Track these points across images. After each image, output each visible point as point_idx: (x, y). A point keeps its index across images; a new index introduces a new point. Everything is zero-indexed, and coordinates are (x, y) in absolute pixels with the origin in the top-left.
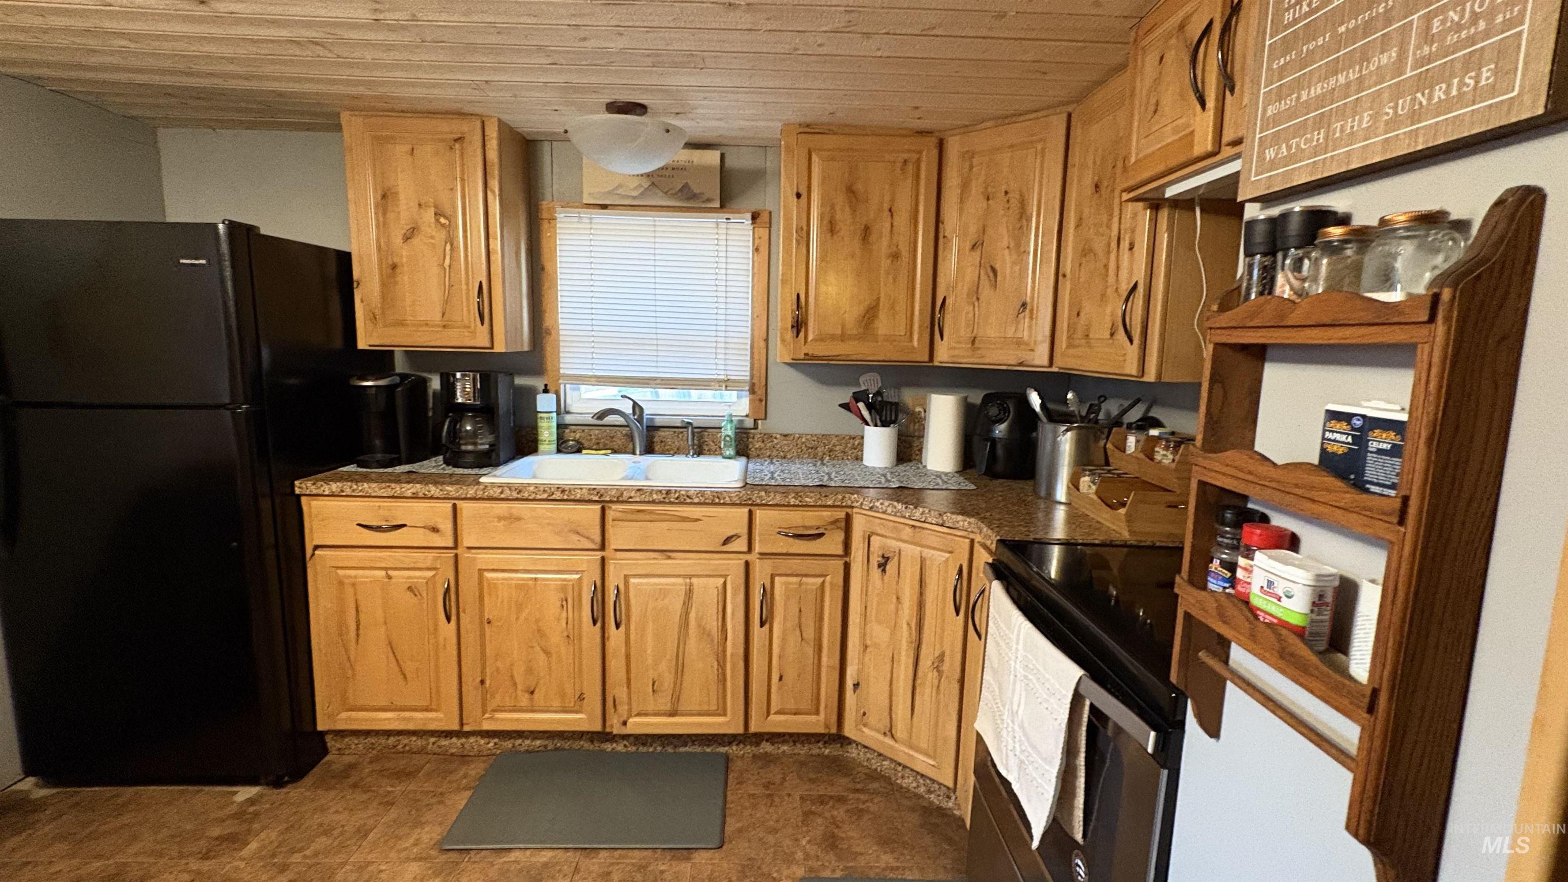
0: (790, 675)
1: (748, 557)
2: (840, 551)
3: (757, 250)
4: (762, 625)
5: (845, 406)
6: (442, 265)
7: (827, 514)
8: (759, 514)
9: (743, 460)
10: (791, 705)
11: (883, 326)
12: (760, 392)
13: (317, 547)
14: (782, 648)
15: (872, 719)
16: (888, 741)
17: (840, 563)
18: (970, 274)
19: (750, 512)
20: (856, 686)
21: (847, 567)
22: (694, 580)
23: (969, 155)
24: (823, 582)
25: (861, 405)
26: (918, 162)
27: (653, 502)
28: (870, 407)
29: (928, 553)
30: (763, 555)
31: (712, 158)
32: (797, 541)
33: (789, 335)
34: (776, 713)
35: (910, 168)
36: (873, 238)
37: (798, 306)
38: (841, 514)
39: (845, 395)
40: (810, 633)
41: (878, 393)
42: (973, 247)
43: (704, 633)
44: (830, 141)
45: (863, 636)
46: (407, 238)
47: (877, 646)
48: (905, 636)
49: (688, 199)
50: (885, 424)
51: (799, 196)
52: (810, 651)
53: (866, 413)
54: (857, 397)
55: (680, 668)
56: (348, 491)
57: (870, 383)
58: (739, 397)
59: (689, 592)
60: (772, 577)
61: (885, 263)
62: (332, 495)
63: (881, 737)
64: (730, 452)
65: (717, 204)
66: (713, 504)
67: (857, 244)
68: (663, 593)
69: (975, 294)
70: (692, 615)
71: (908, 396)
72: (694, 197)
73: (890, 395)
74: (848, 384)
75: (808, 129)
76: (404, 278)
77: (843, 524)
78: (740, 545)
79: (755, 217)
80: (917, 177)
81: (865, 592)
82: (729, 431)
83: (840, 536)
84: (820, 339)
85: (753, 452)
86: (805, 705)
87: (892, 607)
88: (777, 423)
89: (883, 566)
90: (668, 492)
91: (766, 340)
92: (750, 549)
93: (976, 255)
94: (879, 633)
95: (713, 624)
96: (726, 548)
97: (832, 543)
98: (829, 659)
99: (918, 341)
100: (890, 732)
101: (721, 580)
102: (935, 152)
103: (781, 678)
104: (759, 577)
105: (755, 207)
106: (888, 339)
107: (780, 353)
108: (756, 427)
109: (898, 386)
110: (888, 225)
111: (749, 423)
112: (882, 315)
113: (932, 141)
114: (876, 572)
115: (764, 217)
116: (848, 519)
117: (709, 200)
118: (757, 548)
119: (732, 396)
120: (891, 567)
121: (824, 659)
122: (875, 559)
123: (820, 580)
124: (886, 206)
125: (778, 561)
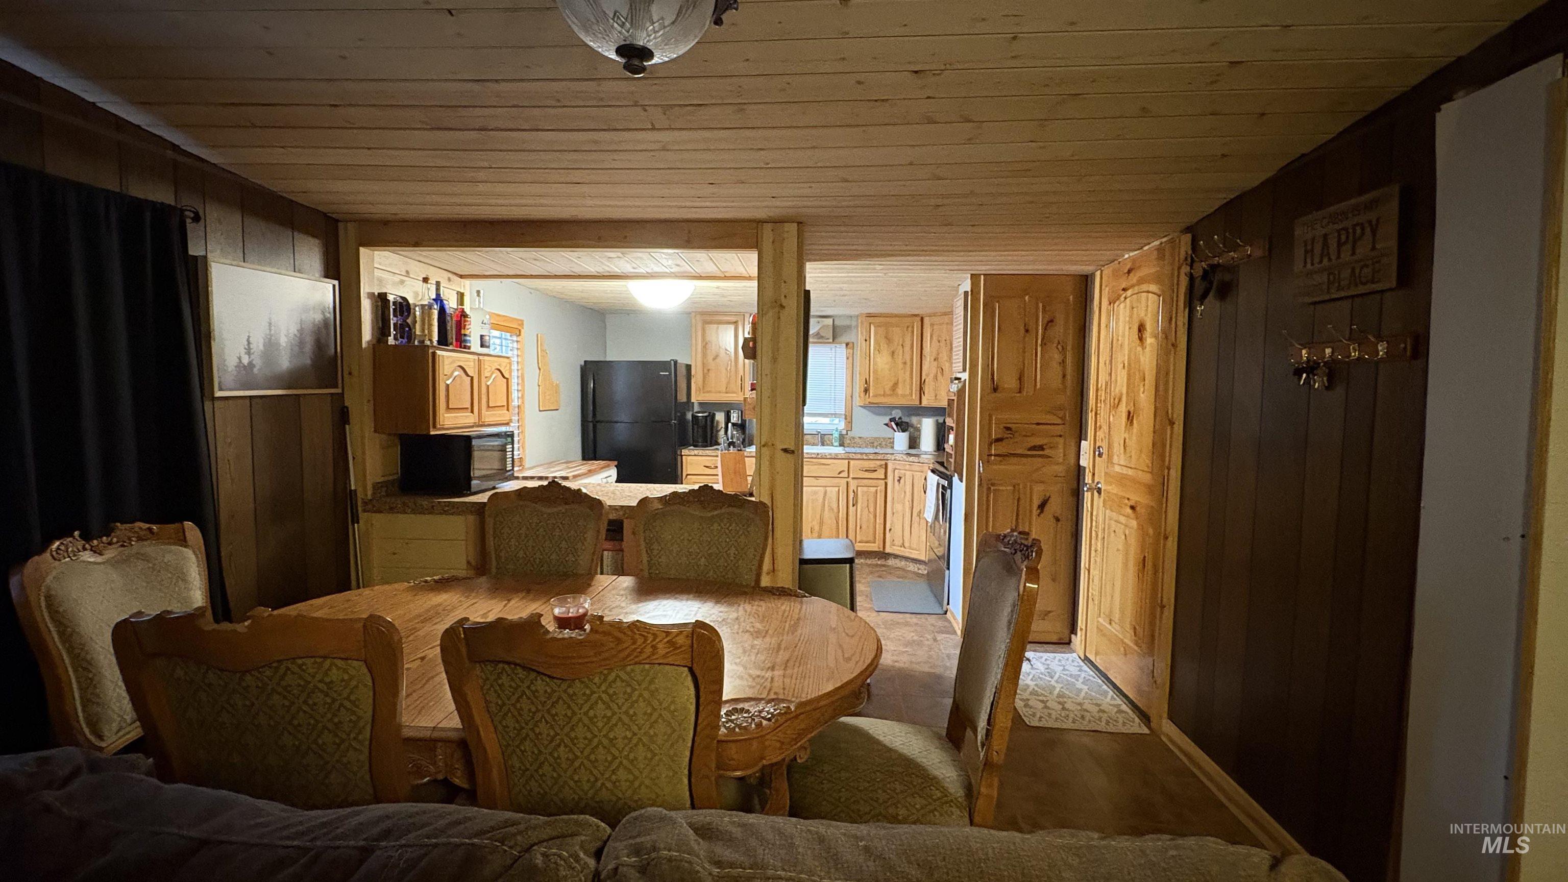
0: (864, 527)
1: (848, 480)
2: (883, 477)
3: (848, 358)
4: (853, 506)
5: (886, 425)
6: (726, 369)
7: (878, 463)
8: (852, 462)
9: (842, 448)
10: (865, 539)
11: (900, 391)
12: (849, 419)
13: (687, 475)
14: (861, 515)
15: (896, 542)
16: (902, 549)
17: (883, 482)
18: (934, 371)
19: (849, 462)
20: (890, 530)
21: (886, 484)
22: (827, 488)
23: (932, 325)
24: (876, 491)
25: (893, 423)
26: (913, 327)
27: (812, 458)
28: (897, 424)
29: (915, 473)
30: (853, 478)
31: (829, 322)
32: (866, 473)
33: (862, 394)
34: (859, 542)
35: (910, 329)
36: (895, 356)
37: (866, 383)
38: (883, 462)
39: (886, 420)
40: (872, 510)
41: (900, 418)
42: (935, 360)
43: (831, 509)
44: (877, 320)
45: (892, 509)
46: (714, 359)
47: (897, 512)
48: (908, 505)
49: (819, 338)
50: (903, 431)
51: (866, 340)
52: (872, 516)
53: (895, 427)
54: (891, 420)
55: (821, 523)
56: (700, 454)
57: (897, 414)
58: (840, 421)
59: (825, 493)
60: (857, 487)
61: (901, 366)
62: (695, 455)
63: (899, 548)
64: (837, 444)
65: (831, 341)
66: (835, 459)
67: (890, 359)
68: (815, 493)
69: (936, 377)
70: (826, 502)
71: (914, 420)
72: (822, 337)
73: (905, 419)
74: (885, 415)
75: (869, 316)
76: (712, 374)
77: (884, 466)
78: (845, 474)
79: (847, 344)
80: (913, 332)
81: (893, 492)
82: (836, 435)
83: (883, 471)
84: (875, 396)
85: (845, 445)
86: (871, 538)
87: (903, 496)
88: (856, 432)
89: (899, 481)
90: (818, 454)
91: (852, 397)
92: (848, 477)
93: (936, 363)
94: (898, 507)
95: (835, 506)
96: (840, 475)
97: (880, 474)
98: (880, 520)
99: (915, 396)
100: (903, 545)
101: (837, 489)
102: (920, 323)
103: (861, 528)
104: (852, 487)
105: (848, 340)
106: (903, 396)
107: (858, 401)
108: (847, 434)
109: (910, 415)
110: (901, 351)
111: (844, 432)
112: (900, 385)
113: (919, 319)
114: (896, 483)
115: (851, 345)
116: (886, 465)
117: (828, 339)
118: (851, 476)
119: (836, 421)
120: (902, 481)
121: (878, 520)
122: (897, 478)
123: (876, 488)
124: (901, 343)
125: (859, 480)
